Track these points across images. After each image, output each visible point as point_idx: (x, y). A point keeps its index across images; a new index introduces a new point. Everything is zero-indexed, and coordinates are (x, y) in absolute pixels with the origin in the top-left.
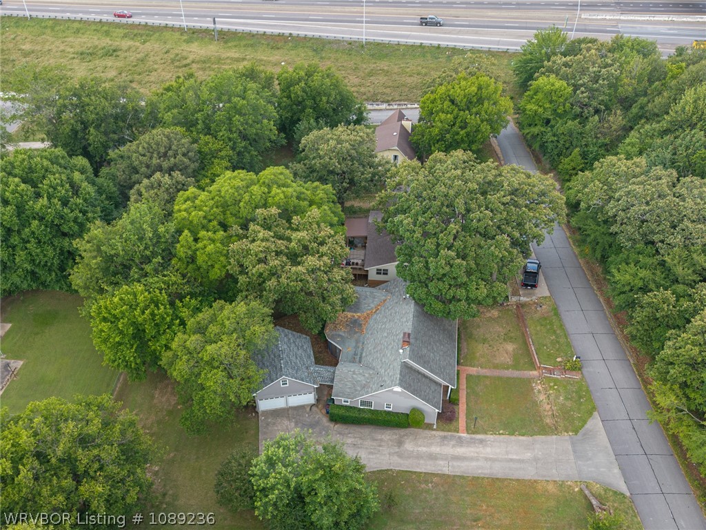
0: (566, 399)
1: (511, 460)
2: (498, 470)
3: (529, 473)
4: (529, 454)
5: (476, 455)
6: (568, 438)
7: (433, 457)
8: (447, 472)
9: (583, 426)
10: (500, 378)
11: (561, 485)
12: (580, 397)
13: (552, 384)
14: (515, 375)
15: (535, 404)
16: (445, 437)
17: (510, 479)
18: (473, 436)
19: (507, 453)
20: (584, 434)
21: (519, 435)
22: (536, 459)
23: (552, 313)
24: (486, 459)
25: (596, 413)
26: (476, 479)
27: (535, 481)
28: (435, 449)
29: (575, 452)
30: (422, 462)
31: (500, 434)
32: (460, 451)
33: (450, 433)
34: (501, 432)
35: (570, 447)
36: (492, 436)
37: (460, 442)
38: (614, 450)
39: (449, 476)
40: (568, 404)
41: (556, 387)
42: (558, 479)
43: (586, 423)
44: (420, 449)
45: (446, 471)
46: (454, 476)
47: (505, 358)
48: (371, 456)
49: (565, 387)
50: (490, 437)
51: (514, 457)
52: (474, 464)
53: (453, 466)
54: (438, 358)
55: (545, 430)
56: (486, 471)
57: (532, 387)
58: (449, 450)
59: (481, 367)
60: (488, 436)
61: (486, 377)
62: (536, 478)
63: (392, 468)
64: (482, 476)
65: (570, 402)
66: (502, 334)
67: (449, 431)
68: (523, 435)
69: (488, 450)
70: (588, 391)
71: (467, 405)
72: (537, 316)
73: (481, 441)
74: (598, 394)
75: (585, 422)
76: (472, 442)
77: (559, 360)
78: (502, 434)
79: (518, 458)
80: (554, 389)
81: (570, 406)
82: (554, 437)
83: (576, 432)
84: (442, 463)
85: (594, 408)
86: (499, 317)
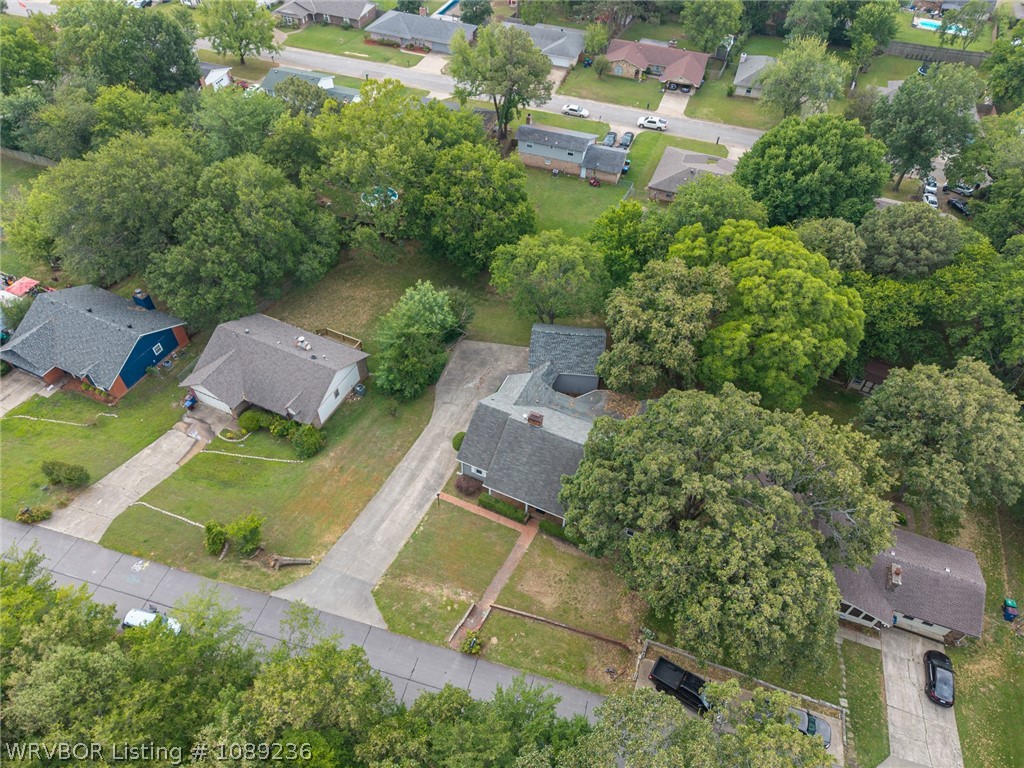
0: (425, 609)
1: (383, 520)
2: (380, 504)
3: (359, 528)
4: (379, 539)
5: (407, 494)
6: (374, 582)
7: (424, 459)
8: (401, 464)
9: (378, 603)
10: (501, 564)
11: (326, 547)
12: (418, 625)
13: (456, 606)
14: (496, 580)
15: (441, 580)
16: (442, 477)
17: (362, 510)
18: (431, 503)
19: (393, 521)
20: (366, 600)
21: (408, 542)
22: (369, 542)
23: (589, 681)
24: (397, 501)
25: (385, 626)
26: (381, 484)
27: (346, 529)
28: (432, 464)
29: (353, 579)
30: (423, 449)
31: (420, 525)
32: (419, 485)
33: (445, 483)
34: (422, 528)
35: (361, 578)
36: (421, 518)
37: (429, 488)
38: (328, 614)
39: (396, 464)
40: (417, 607)
41: (449, 608)
42: (334, 547)
43: (380, 609)
44: (438, 453)
45: (403, 464)
46: (393, 469)
47: (530, 586)
48: (449, 414)
49: (445, 620)
50: (421, 515)
51: (384, 525)
52: (398, 489)
53: (405, 471)
54: (521, 468)
55: (398, 569)
56: (383, 496)
57: (468, 590)
58: (425, 475)
59: (526, 554)
60: (423, 515)
61: (509, 551)
62: (349, 530)
63: (429, 425)
64: (381, 490)
65: (419, 610)
66: (579, 606)
67: (447, 484)
68: (405, 546)
69: (407, 507)
70: (421, 639)
71: (475, 515)
72: (594, 661)
73: (420, 506)
74: (411, 647)
75: (382, 609)
76: (424, 498)
77: (494, 640)
78: (418, 528)
79: (382, 527)
80: (447, 605)
81: (413, 607)
82: (384, 571)
83: (376, 594)
84: (414, 464)
85: (392, 629)
86: (616, 619)
